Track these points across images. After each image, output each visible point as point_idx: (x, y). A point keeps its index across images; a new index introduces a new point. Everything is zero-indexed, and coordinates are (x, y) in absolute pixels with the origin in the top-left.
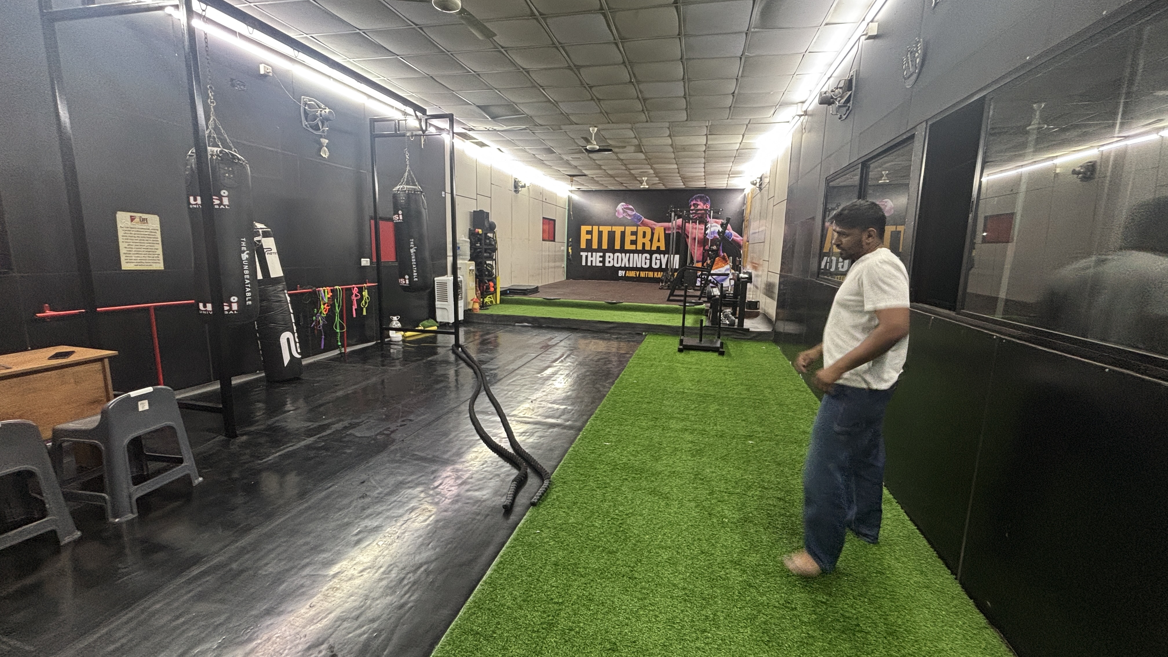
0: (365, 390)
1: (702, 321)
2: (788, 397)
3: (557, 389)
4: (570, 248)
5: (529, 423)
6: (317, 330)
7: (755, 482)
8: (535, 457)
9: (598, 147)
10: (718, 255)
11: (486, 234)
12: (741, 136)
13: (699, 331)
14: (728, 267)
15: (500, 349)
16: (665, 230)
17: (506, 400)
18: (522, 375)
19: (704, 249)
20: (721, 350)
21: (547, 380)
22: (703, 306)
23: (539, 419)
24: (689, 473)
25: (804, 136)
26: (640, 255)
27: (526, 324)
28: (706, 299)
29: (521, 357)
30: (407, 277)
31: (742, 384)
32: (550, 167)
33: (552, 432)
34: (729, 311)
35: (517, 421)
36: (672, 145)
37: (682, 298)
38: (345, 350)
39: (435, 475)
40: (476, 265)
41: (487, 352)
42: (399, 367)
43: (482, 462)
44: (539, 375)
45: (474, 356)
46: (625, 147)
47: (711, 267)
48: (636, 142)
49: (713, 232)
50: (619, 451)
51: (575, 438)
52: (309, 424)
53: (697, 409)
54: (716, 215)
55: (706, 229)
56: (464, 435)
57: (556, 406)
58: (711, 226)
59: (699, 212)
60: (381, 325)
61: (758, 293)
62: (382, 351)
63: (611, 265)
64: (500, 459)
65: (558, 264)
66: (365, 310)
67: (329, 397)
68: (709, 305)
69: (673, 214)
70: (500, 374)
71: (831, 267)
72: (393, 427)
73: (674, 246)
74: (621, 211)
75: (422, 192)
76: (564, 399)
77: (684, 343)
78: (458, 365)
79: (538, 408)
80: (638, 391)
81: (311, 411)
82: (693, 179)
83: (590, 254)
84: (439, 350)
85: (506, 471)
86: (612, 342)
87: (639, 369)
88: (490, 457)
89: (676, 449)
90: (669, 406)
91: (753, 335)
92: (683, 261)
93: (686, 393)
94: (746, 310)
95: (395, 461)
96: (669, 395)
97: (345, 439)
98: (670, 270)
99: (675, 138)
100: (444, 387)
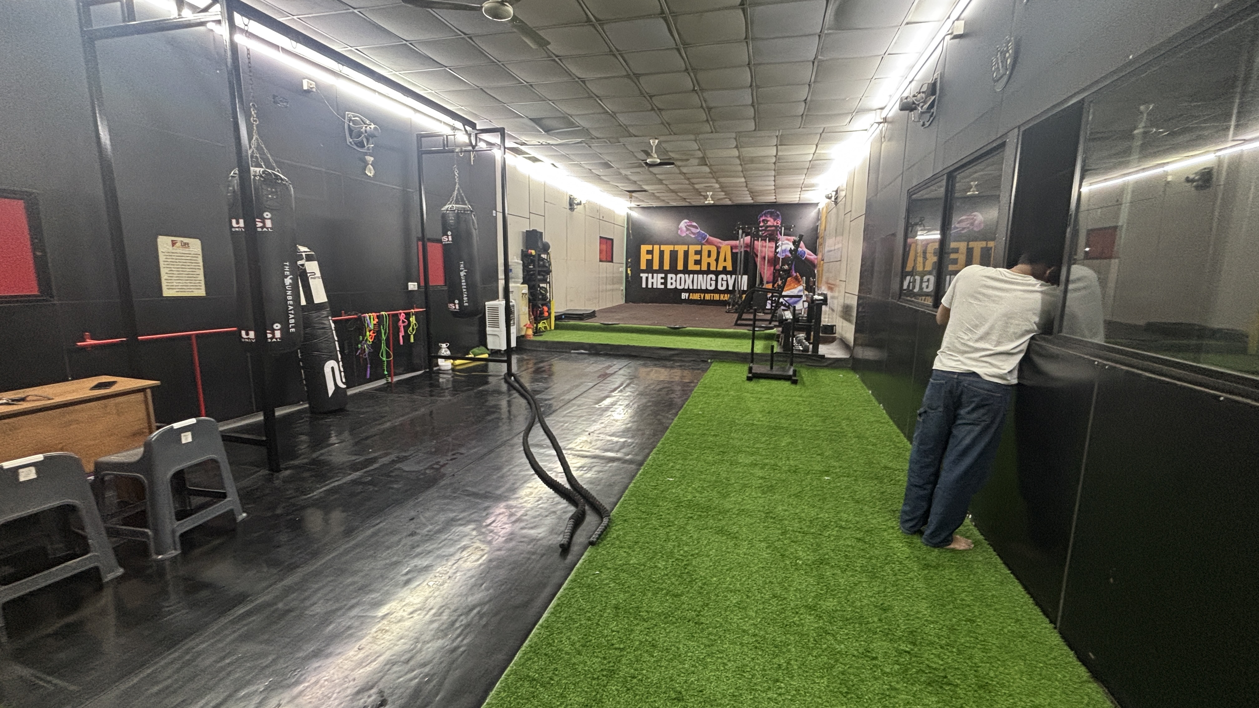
0: (412, 422)
1: (773, 347)
2: (867, 429)
3: (616, 421)
4: (629, 269)
5: (586, 457)
6: (363, 358)
7: (831, 522)
8: (594, 493)
9: (659, 161)
10: (790, 275)
11: (539, 255)
12: (815, 146)
13: (769, 358)
14: (801, 288)
15: (554, 378)
16: (732, 248)
17: (562, 433)
18: (579, 406)
19: (774, 269)
20: (794, 378)
21: (605, 411)
22: (774, 331)
23: (598, 452)
24: (759, 511)
25: (883, 145)
26: (705, 276)
27: (583, 351)
28: (777, 323)
29: (577, 386)
30: (457, 302)
31: (817, 415)
32: (606, 182)
33: (610, 467)
34: (802, 335)
35: (574, 455)
36: (739, 157)
37: (751, 322)
38: (392, 380)
39: (488, 511)
40: (529, 288)
41: (541, 382)
42: (449, 398)
43: (537, 499)
44: (597, 406)
45: (527, 385)
46: (688, 160)
47: (782, 288)
48: (699, 154)
49: (784, 251)
50: (683, 487)
51: (636, 473)
52: (354, 458)
53: (768, 442)
55: (777, 247)
56: (517, 469)
57: (615, 439)
58: (782, 244)
59: (769, 229)
60: (429, 352)
61: (835, 316)
62: (431, 380)
63: (673, 287)
64: (556, 495)
65: (615, 287)
66: (412, 337)
67: (376, 429)
68: (780, 329)
69: (740, 231)
70: (555, 404)
71: (914, 287)
72: (443, 461)
73: (742, 266)
74: (684, 229)
75: (472, 211)
76: (623, 431)
77: (753, 371)
78: (510, 395)
79: (597, 440)
80: (703, 423)
81: (356, 443)
82: (762, 193)
83: (650, 275)
84: (491, 379)
85: (562, 508)
86: (676, 370)
87: (704, 400)
88: (545, 493)
89: (745, 486)
90: (737, 438)
91: (829, 362)
92: (752, 283)
93: (756, 425)
94: (821, 335)
95: (445, 497)
96: (738, 427)
97: (393, 474)
98: (737, 292)
99: (743, 149)
100: (496, 418)
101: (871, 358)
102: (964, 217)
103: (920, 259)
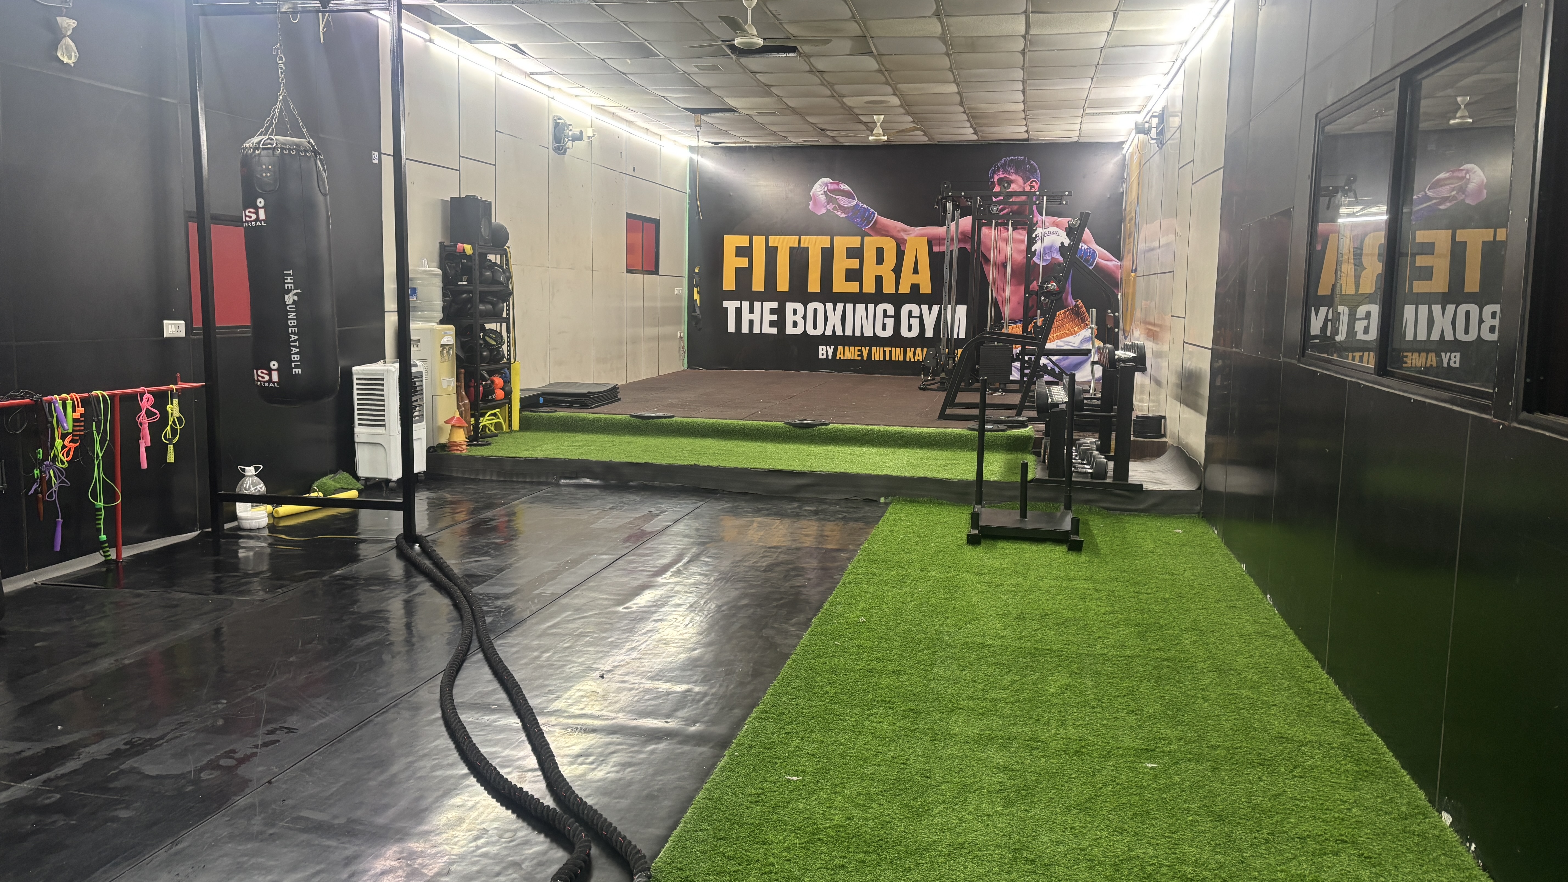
0: (169, 654)
1: (1025, 467)
2: (1239, 652)
3: (666, 644)
4: (695, 290)
5: (594, 730)
6: (45, 502)
7: (1161, 866)
8: (612, 818)
9: (761, 42)
10: (1062, 306)
11: (483, 256)
12: (1111, 15)
13: (1018, 493)
14: (1086, 333)
15: (520, 544)
16: (930, 244)
17: (536, 674)
18: (578, 610)
19: (1027, 290)
20: (1074, 538)
21: (641, 620)
22: (1028, 431)
23: (622, 719)
24: (998, 846)
25: (1261, 13)
26: (871, 306)
27: (588, 481)
28: (1033, 414)
29: (575, 563)
30: (274, 365)
31: (1127, 622)
32: (642, 90)
33: (652, 752)
34: (1090, 441)
35: (566, 727)
36: (942, 38)
37: (976, 412)
38: (118, 554)
39: (353, 868)
40: (458, 334)
41: (486, 554)
42: (261, 595)
43: (475, 833)
44: (620, 609)
45: (454, 563)
46: (827, 41)
47: (1044, 334)
48: (854, 28)
49: (1047, 250)
50: (823, 796)
51: (713, 766)
52: (19, 746)
53: (1017, 686)
54: (1055, 205)
55: (1031, 241)
56: (428, 763)
57: (664, 686)
58: (1044, 234)
59: (1013, 199)
60: (214, 486)
61: (1163, 396)
62: (217, 554)
63: (799, 331)
64: (520, 824)
65: (667, 330)
66: (171, 449)
67: (74, 676)
68: (1042, 426)
69: (949, 205)
70: (522, 608)
71: (1336, 332)
72: (243, 748)
73: (954, 284)
74: (823, 198)
75: (316, 153)
76: (684, 667)
77: (983, 522)
78: (411, 587)
79: (619, 691)
80: (869, 644)
81: (24, 712)
82: (996, 118)
83: (746, 305)
84: (364, 550)
85: (538, 854)
86: (804, 523)
87: (871, 589)
88: (493, 820)
89: (966, 788)
90: (947, 679)
91: (1151, 501)
92: (975, 321)
93: (990, 646)
94: (1132, 438)
95: (250, 837)
96: (949, 652)
97: (117, 784)
98: (944, 342)
99: (952, 20)
100: (376, 643)
101: (1245, 490)
102: (1442, 175)
103: (1348, 269)
